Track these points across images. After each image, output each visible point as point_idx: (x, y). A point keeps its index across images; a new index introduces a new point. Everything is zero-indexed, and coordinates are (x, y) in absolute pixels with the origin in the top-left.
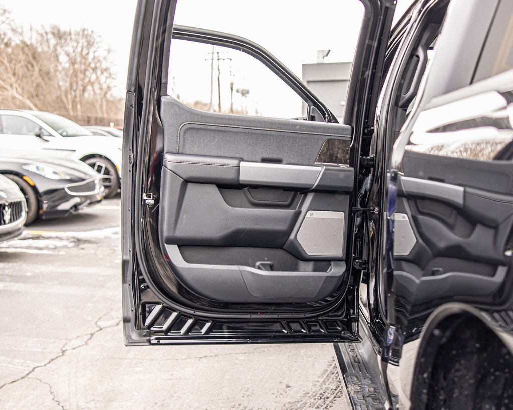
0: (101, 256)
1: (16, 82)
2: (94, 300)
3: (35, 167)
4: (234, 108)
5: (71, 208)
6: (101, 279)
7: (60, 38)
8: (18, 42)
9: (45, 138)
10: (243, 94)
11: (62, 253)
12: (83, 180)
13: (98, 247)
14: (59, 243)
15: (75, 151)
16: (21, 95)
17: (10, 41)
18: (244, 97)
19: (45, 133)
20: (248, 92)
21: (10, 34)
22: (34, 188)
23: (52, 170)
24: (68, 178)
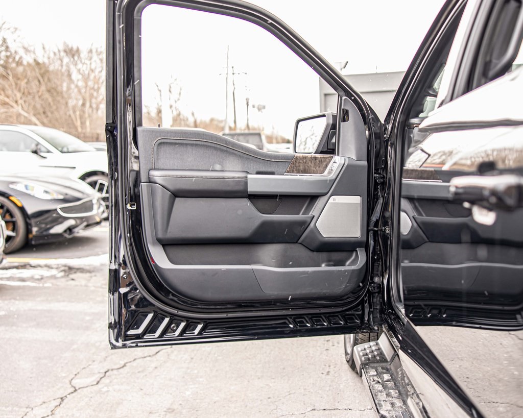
0: (92, 288)
1: (21, 98)
2: (75, 347)
3: (24, 186)
4: (250, 125)
5: (65, 231)
6: (88, 318)
7: (73, 56)
8: (31, 61)
9: (42, 154)
10: (259, 109)
11: (48, 285)
12: (79, 199)
13: (91, 277)
14: (46, 273)
15: (75, 168)
16: (27, 112)
17: (21, 60)
18: (260, 112)
19: (43, 149)
20: (264, 107)
21: (21, 52)
22: (22, 210)
23: (43, 189)
24: (61, 197)
